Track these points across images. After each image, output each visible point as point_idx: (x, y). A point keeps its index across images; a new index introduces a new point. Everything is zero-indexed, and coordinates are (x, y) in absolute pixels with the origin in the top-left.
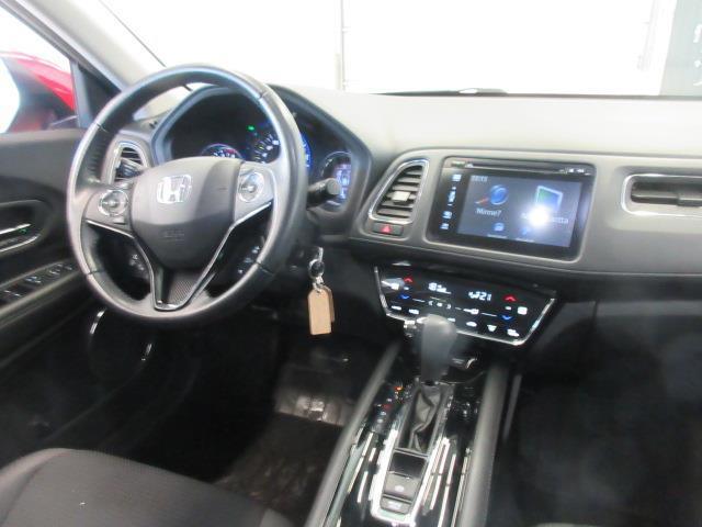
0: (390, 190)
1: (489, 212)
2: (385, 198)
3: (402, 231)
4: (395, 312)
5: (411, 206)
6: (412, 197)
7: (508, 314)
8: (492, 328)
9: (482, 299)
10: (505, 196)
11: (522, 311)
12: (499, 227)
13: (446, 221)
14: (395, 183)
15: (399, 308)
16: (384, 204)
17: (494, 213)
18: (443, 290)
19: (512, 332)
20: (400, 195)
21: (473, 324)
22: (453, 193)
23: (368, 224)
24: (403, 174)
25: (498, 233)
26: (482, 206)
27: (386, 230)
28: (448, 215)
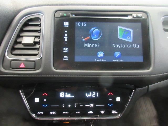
0: (19, 36)
1: (92, 46)
2: (16, 42)
3: (36, 65)
4: (40, 115)
5: (37, 46)
6: (37, 40)
7: (110, 102)
8: (102, 112)
9: (93, 96)
10: (100, 34)
11: (118, 99)
12: (101, 54)
13: (66, 54)
14: (22, 31)
15: (42, 113)
16: (16, 47)
17: (95, 46)
18: (68, 96)
19: (114, 112)
20: (28, 40)
21: (91, 112)
22: (66, 35)
23: (6, 63)
24: (26, 24)
25: (101, 58)
26: (86, 42)
27: (22, 66)
28: (66, 50)
